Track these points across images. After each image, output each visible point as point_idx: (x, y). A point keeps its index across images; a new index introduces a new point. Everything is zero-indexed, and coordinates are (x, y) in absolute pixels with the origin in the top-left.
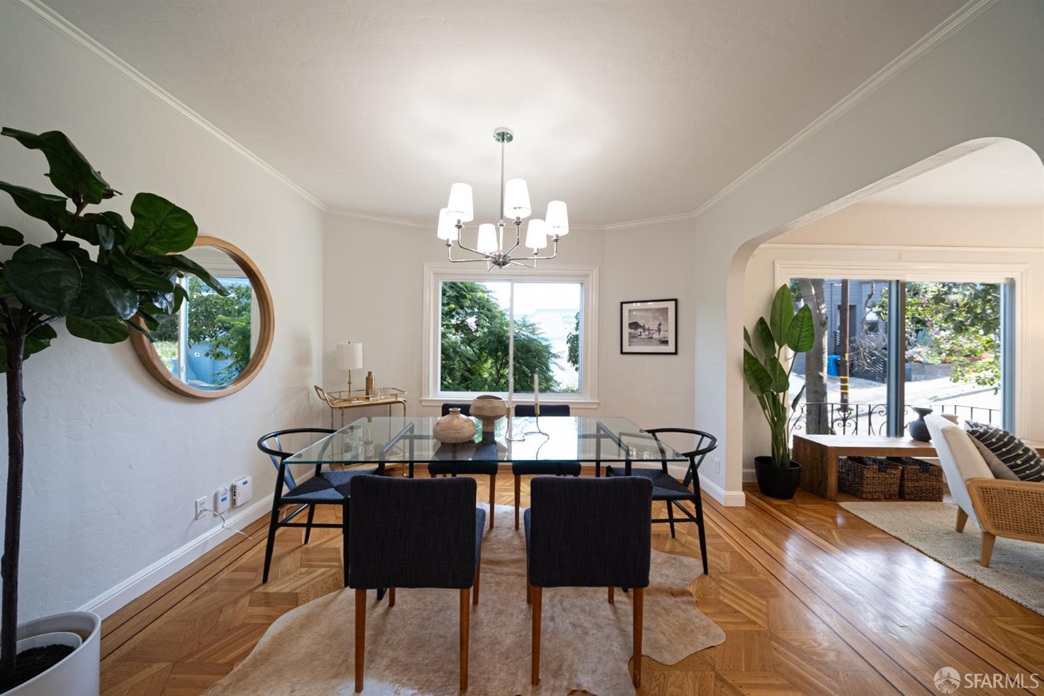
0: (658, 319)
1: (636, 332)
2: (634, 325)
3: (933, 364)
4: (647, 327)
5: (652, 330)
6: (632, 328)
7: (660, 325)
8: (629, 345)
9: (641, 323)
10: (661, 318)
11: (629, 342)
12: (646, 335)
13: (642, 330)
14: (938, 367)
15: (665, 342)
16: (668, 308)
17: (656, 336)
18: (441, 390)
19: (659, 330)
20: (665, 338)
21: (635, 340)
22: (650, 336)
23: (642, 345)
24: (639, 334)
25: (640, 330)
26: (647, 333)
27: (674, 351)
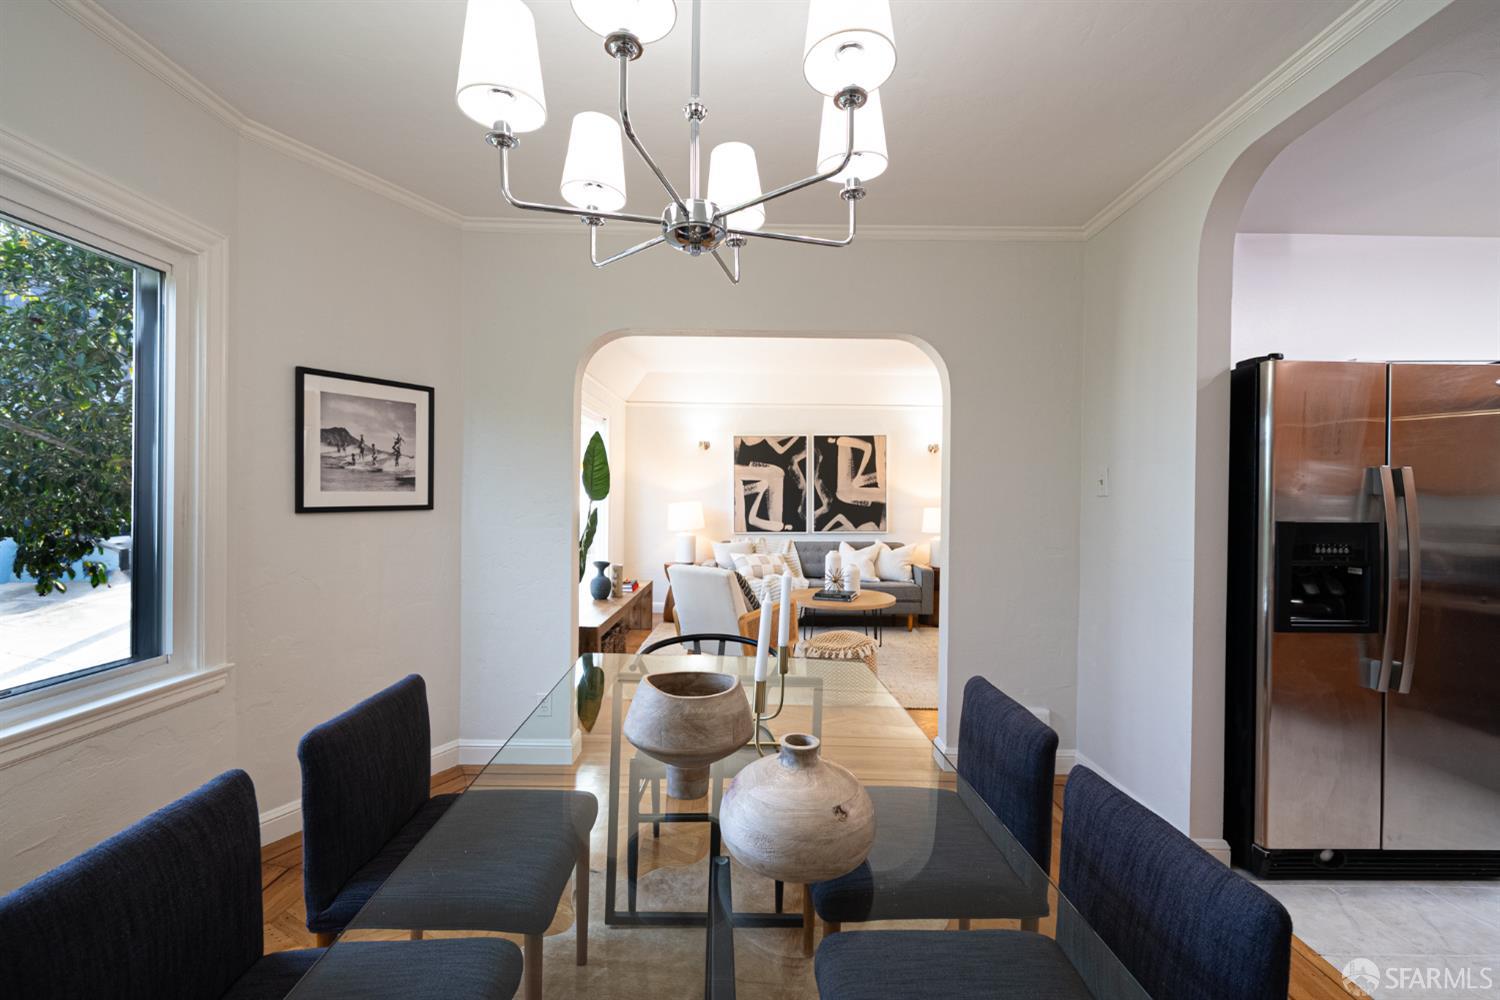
0: (394, 428)
1: (342, 453)
2: (336, 436)
4: (368, 443)
5: (379, 452)
6: (330, 444)
7: (398, 441)
8: (322, 489)
9: (355, 432)
10: (400, 425)
12: (367, 464)
13: (358, 451)
15: (407, 482)
16: (414, 405)
17: (389, 466)
19: (397, 454)
20: (408, 472)
21: (337, 474)
22: (377, 466)
24: (349, 459)
25: (351, 450)
26: (369, 458)
27: (425, 502)
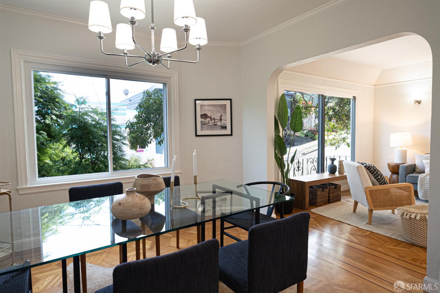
0: (220, 112)
1: (206, 120)
2: (204, 116)
3: (302, 137)
4: (213, 117)
5: (216, 119)
6: (203, 118)
7: (221, 116)
8: (201, 130)
9: (209, 115)
10: (222, 111)
11: (201, 128)
12: (213, 123)
13: (210, 119)
14: (303, 138)
15: (224, 128)
16: (226, 105)
17: (219, 123)
18: (39, 177)
19: (221, 120)
20: (224, 125)
21: (205, 126)
22: (215, 123)
23: (210, 130)
24: (208, 122)
25: (208, 119)
26: (213, 121)
27: (230, 133)
